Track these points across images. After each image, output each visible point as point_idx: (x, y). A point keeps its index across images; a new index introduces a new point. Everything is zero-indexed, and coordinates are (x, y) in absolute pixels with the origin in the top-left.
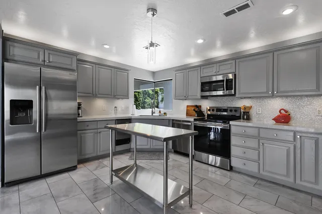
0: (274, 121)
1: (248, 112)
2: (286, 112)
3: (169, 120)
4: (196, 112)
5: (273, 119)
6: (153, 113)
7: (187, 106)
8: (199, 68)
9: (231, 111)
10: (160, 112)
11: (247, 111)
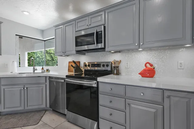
0: (140, 76)
1: (118, 67)
2: (151, 65)
3: (46, 77)
4: (74, 67)
5: (139, 74)
6: (34, 70)
7: (69, 62)
8: (74, 22)
9: (103, 66)
10: (43, 68)
11: (116, 65)
